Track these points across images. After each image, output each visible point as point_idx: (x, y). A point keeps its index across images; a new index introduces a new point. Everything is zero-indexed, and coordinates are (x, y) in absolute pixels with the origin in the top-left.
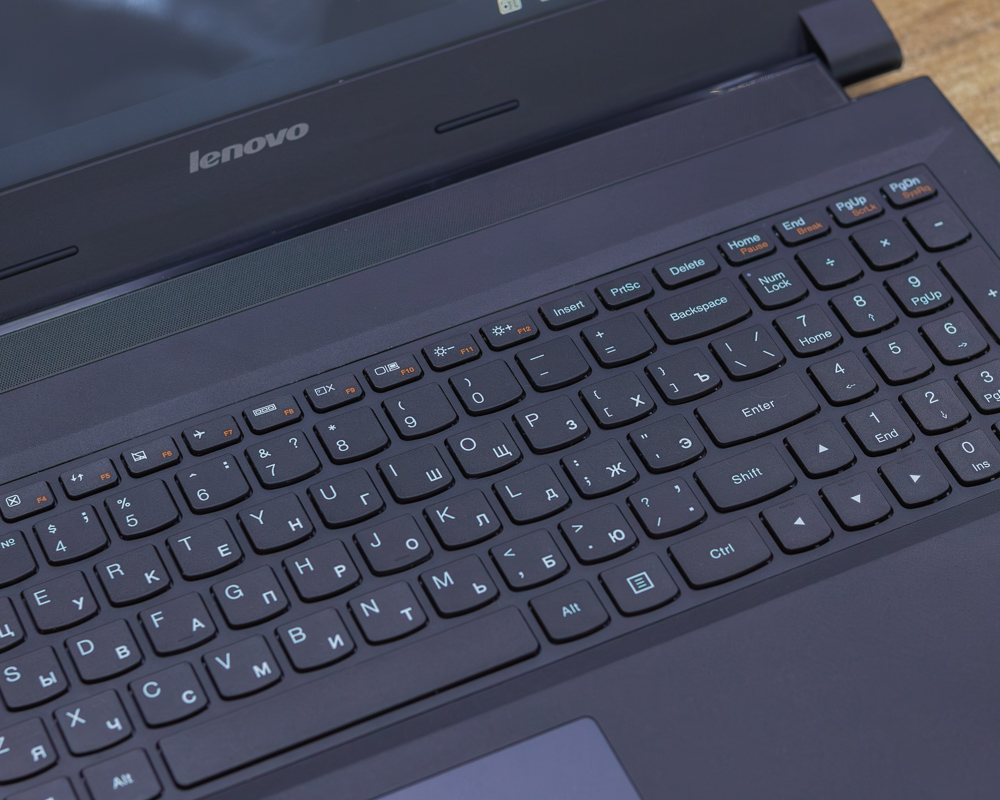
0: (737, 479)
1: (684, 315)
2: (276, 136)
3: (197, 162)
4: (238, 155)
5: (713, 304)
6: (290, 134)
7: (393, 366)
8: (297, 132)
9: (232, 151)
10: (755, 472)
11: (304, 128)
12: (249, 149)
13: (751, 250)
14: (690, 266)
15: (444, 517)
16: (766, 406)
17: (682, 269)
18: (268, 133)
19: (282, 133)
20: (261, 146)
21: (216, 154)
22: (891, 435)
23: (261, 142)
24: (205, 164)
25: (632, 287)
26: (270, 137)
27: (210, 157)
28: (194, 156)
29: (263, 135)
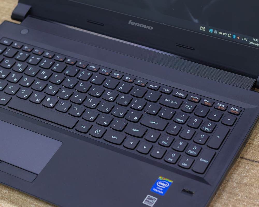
0: (134, 130)
1: (167, 100)
2: (146, 26)
3: (130, 22)
4: (138, 25)
5: (174, 102)
6: (149, 27)
7: (118, 75)
8: (150, 28)
9: (137, 24)
10: (138, 131)
11: (152, 28)
12: (140, 26)
13: (194, 99)
14: (180, 94)
15: (90, 101)
16: (156, 123)
17: (179, 94)
18: (145, 25)
19: (148, 26)
20: (143, 27)
21: (134, 23)
22: (165, 143)
23: (143, 26)
24: (132, 23)
25: (167, 90)
26: (145, 26)
27: (133, 23)
28: (130, 21)
29: (144, 25)
